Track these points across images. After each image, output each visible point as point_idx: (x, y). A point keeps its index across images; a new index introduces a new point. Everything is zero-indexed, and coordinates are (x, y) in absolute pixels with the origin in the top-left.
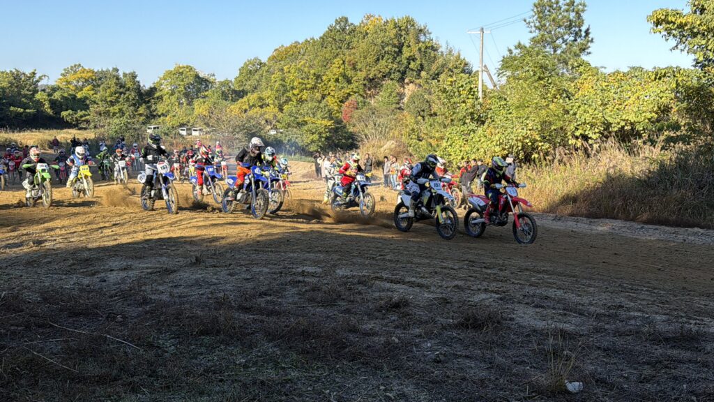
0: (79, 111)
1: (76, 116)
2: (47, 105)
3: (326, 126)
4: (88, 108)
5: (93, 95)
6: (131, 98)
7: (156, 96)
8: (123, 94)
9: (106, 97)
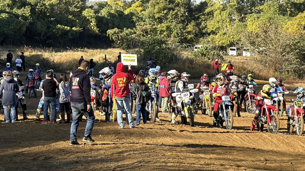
0: (125, 29)
1: (121, 34)
2: (93, 23)
4: (135, 27)
5: (141, 11)
6: (180, 15)
7: (206, 11)
8: (172, 10)
9: (154, 14)
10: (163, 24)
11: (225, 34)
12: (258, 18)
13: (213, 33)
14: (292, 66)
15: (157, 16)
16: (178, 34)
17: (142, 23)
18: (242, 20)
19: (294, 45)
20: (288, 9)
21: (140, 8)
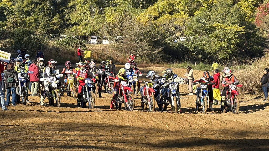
3: (236, 31)
4: (6, 19)
5: (11, 6)
6: (46, 8)
7: (69, 5)
8: (38, 5)
9: (23, 8)
10: (31, 17)
11: (86, 25)
12: (115, 10)
13: (76, 24)
14: (145, 52)
15: (25, 10)
16: (44, 25)
17: (12, 17)
18: (101, 12)
19: (146, 34)
20: (140, 3)
21: (10, 3)
